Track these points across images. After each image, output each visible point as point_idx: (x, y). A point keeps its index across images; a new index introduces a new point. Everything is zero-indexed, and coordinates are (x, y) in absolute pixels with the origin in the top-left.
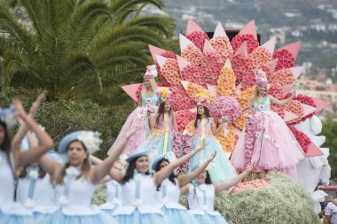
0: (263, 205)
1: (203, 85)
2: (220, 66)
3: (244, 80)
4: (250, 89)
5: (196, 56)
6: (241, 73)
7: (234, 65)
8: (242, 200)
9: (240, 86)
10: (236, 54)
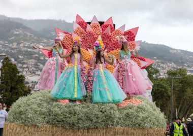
0: (141, 115)
1: (86, 49)
2: (95, 39)
3: (109, 47)
4: (112, 52)
5: (82, 33)
6: (107, 43)
7: (103, 38)
8: (126, 111)
9: (106, 50)
10: (104, 33)
